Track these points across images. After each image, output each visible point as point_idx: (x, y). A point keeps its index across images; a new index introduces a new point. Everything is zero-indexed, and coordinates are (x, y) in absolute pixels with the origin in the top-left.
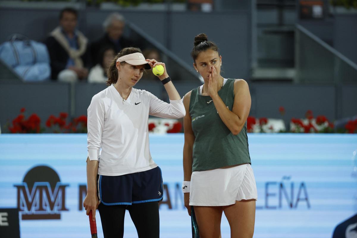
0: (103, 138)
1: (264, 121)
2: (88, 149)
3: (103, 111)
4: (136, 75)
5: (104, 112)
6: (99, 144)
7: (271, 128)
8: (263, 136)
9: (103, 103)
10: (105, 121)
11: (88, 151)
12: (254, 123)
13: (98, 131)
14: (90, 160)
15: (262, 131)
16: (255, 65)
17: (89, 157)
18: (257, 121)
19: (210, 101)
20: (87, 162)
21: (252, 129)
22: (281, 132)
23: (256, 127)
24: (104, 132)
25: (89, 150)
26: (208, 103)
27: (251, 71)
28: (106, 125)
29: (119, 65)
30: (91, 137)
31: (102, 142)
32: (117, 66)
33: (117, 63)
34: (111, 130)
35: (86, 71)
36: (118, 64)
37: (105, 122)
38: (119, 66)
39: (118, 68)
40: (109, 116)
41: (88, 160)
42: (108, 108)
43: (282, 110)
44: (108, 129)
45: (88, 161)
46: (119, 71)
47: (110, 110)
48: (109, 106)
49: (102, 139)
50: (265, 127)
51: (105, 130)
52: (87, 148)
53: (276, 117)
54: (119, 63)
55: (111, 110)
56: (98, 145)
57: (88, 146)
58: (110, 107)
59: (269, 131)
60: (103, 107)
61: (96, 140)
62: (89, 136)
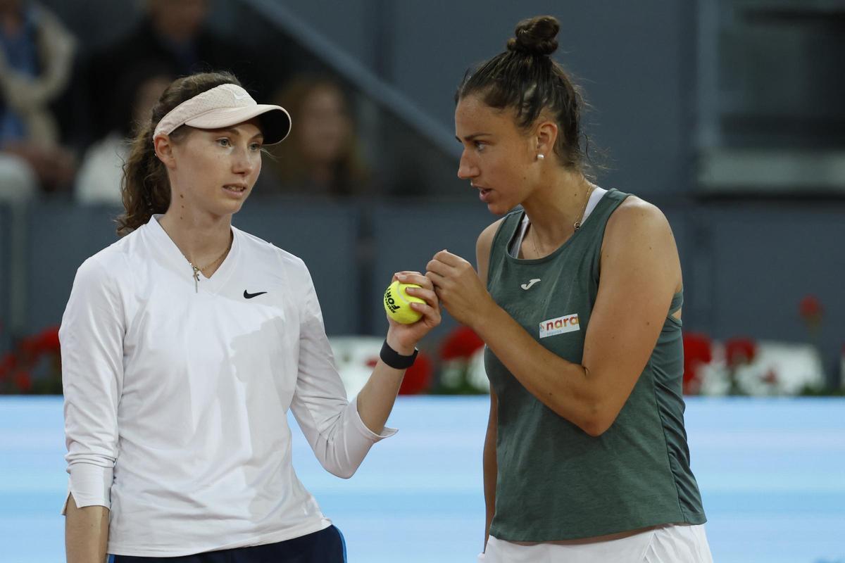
0: (124, 419)
1: (743, 352)
2: (67, 466)
3: (119, 320)
4: (237, 170)
5: (121, 326)
6: (110, 445)
7: (771, 379)
8: (738, 408)
9: (119, 289)
10: (124, 355)
11: (69, 472)
12: (706, 358)
13: (105, 396)
14: (79, 506)
15: (735, 391)
16: (708, 136)
17: (73, 494)
18: (718, 352)
19: (533, 282)
20: (65, 513)
21: (699, 381)
22: (807, 392)
23: (713, 375)
24: (125, 400)
25: (70, 468)
26: (524, 286)
27: (692, 160)
28: (131, 371)
29: (167, 146)
30: (78, 417)
31: (120, 438)
32: (158, 153)
33: (158, 139)
34: (151, 389)
35: (66, 158)
36: (161, 143)
37: (128, 359)
38: (165, 151)
39: (165, 158)
40: (142, 337)
41: (70, 507)
42: (137, 306)
43: (810, 309)
44: (138, 385)
45: (69, 512)
46: (169, 170)
47: (143, 315)
48: (139, 300)
49: (120, 424)
50: (747, 375)
51: (126, 389)
52: (66, 462)
53: (790, 337)
54: (165, 140)
55: (147, 314)
56: (107, 448)
57: (66, 456)
58: (143, 302)
59: (764, 388)
60: (116, 304)
61: (98, 429)
62: (69, 417)
